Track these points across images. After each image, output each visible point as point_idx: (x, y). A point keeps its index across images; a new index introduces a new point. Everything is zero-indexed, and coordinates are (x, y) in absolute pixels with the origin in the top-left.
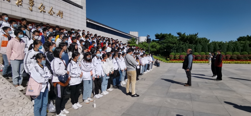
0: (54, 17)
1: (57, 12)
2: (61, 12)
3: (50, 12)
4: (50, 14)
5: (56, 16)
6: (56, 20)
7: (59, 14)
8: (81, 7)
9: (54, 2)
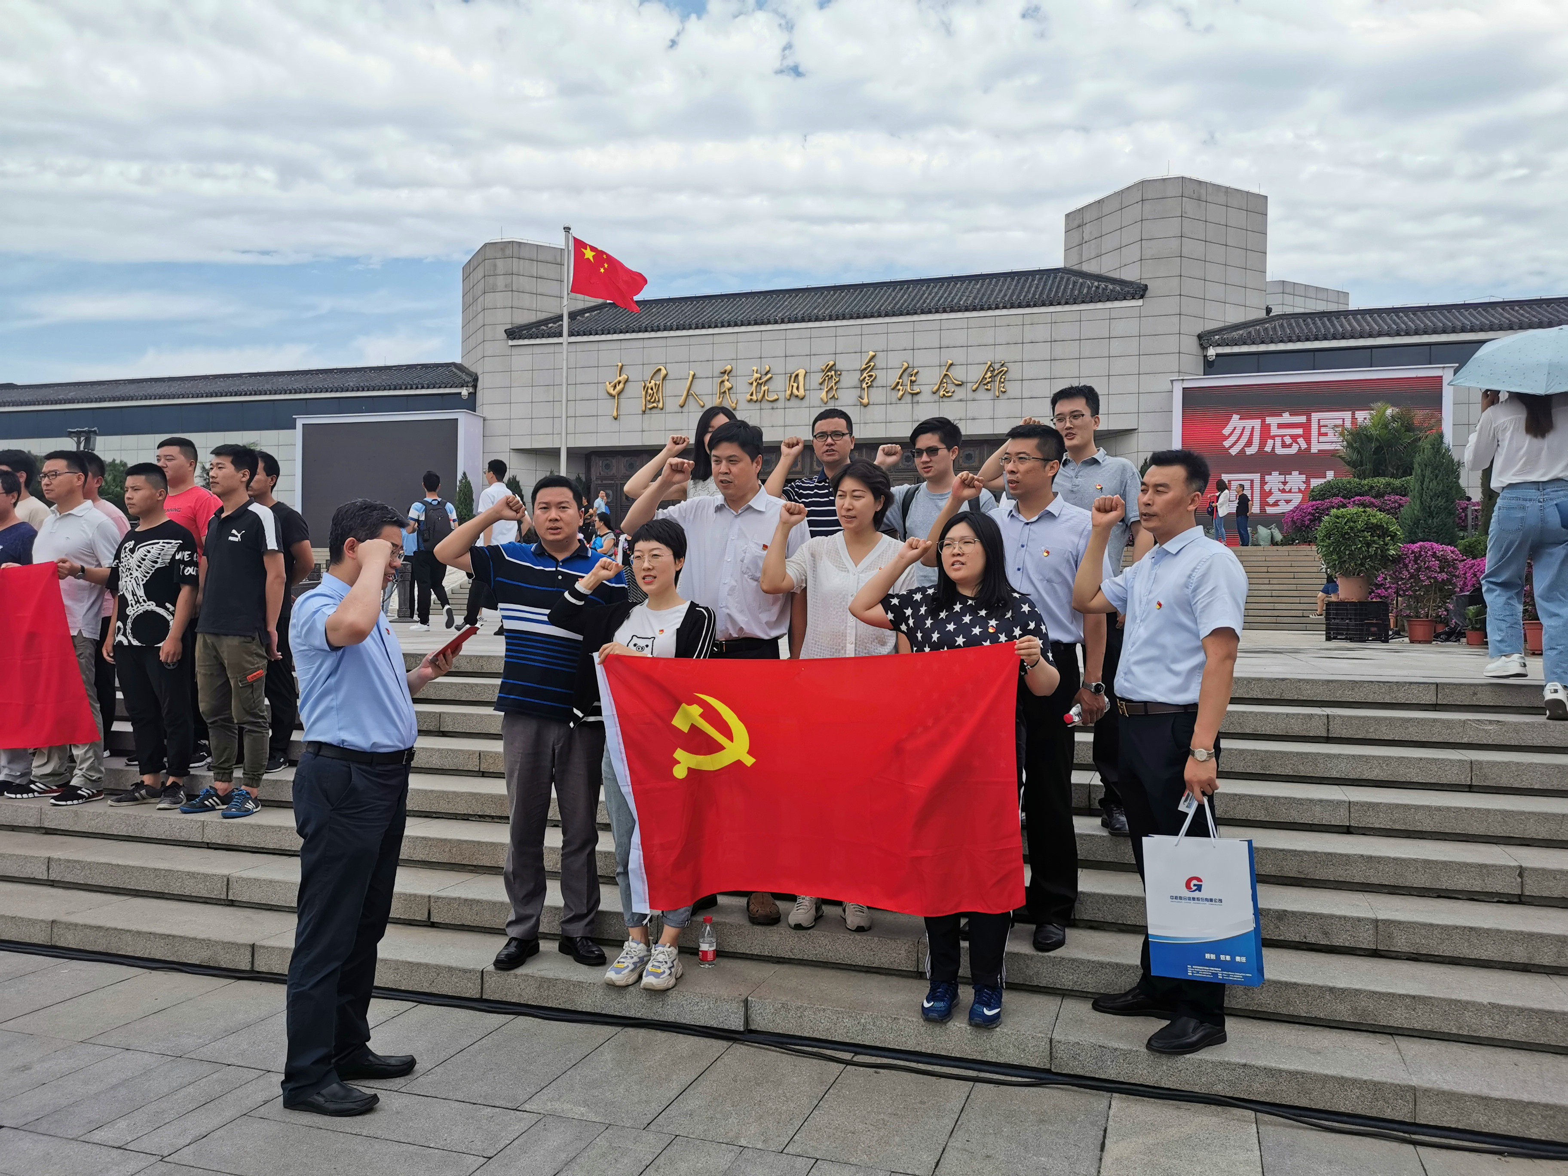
0: (961, 400)
1: (976, 374)
2: (997, 366)
3: (938, 390)
4: (942, 393)
5: (971, 395)
6: (970, 415)
7: (982, 382)
8: (1139, 291)
9: (960, 337)
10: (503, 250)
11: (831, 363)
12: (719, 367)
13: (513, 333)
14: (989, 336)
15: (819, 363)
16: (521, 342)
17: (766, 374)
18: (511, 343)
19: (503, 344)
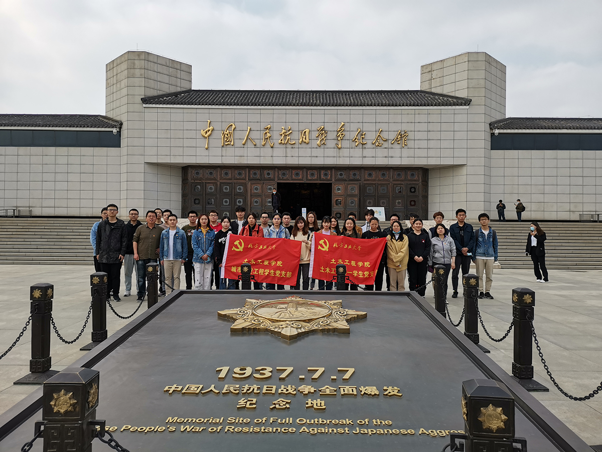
0: (386, 148)
1: (392, 136)
2: (403, 133)
3: (375, 142)
4: (377, 145)
5: (390, 146)
6: (390, 155)
7: (396, 140)
8: (467, 102)
9: (385, 118)
10: (139, 56)
11: (323, 127)
12: (263, 126)
13: (145, 100)
14: (398, 118)
15: (315, 127)
16: (151, 106)
17: (289, 131)
18: (144, 105)
19: (140, 107)
